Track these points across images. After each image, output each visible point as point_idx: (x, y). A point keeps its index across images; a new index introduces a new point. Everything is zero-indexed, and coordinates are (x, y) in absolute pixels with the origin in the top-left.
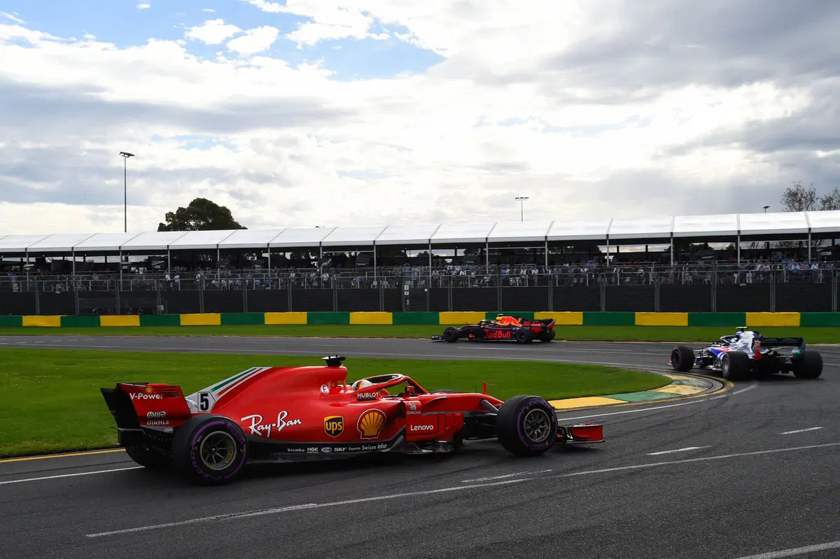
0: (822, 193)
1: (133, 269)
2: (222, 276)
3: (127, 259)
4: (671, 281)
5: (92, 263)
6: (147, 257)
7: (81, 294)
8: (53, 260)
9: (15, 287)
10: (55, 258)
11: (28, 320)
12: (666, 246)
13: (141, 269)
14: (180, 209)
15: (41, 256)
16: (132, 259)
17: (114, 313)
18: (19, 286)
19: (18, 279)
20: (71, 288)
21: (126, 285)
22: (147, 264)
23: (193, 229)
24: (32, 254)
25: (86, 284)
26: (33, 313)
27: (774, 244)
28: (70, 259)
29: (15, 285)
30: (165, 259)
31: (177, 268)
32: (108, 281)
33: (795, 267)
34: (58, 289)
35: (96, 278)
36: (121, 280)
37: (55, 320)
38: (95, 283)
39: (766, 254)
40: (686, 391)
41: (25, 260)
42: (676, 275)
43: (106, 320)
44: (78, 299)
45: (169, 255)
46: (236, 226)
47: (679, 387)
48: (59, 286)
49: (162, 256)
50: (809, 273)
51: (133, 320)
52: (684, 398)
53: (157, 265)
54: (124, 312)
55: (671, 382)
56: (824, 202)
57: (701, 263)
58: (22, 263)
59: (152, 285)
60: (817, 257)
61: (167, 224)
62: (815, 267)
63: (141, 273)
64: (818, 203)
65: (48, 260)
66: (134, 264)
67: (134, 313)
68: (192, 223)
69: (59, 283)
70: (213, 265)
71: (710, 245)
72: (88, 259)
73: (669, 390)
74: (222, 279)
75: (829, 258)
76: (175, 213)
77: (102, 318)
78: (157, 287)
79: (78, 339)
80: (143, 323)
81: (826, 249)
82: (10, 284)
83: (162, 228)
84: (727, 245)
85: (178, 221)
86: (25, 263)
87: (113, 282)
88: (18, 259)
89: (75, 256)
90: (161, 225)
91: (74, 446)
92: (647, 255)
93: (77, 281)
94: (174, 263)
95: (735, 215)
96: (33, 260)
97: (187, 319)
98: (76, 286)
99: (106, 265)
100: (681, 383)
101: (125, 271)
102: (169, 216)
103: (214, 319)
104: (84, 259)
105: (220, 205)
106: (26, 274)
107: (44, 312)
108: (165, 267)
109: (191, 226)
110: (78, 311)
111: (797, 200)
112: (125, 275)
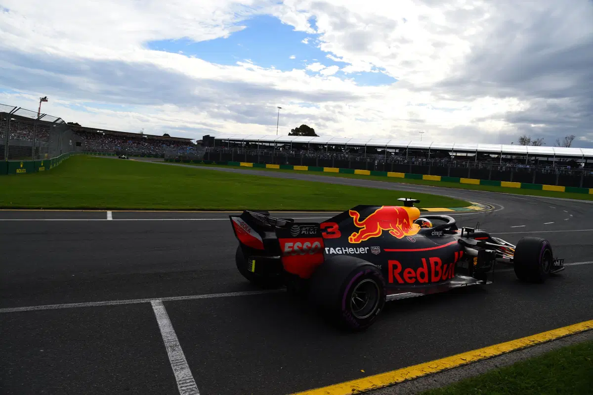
0: (533, 140)
2: (310, 153)
3: (277, 145)
4: (475, 167)
5: (265, 145)
6: (283, 144)
7: (260, 156)
9: (239, 152)
11: (242, 164)
12: (474, 154)
14: (297, 128)
15: (248, 142)
16: (279, 145)
17: (271, 163)
19: (240, 149)
20: (257, 154)
21: (276, 153)
22: (283, 147)
23: (300, 135)
24: (245, 141)
25: (262, 153)
26: (244, 162)
27: (514, 157)
28: (258, 143)
30: (290, 145)
31: (294, 149)
32: (269, 152)
33: (521, 166)
34: (253, 154)
35: (265, 151)
36: (274, 152)
37: (251, 165)
38: (265, 153)
39: (510, 160)
40: (477, 208)
42: (477, 165)
43: (268, 166)
44: (259, 158)
46: (316, 135)
47: (475, 207)
50: (526, 169)
51: (277, 167)
52: (476, 211)
53: (287, 147)
54: (274, 163)
55: (471, 205)
56: (534, 143)
57: (486, 162)
58: (241, 144)
59: (284, 155)
60: (529, 163)
61: (291, 133)
62: (528, 166)
63: (281, 150)
64: (531, 143)
65: (250, 143)
66: (280, 147)
67: (278, 164)
68: (300, 133)
69: (253, 152)
70: (306, 149)
71: (490, 155)
72: (263, 144)
73: (471, 208)
74: (310, 154)
75: (533, 164)
76: (295, 129)
78: (286, 155)
79: (258, 172)
80: (280, 168)
81: (532, 160)
82: (237, 151)
83: (290, 134)
84: (497, 156)
85: (295, 132)
87: (271, 153)
88: (240, 143)
90: (289, 133)
92: (466, 157)
93: (259, 152)
94: (293, 147)
95: (500, 145)
96: (245, 143)
97: (296, 168)
99: (270, 147)
100: (475, 205)
101: (276, 149)
102: (293, 130)
103: (306, 168)
105: (311, 127)
106: (242, 148)
107: (248, 161)
108: (290, 148)
110: (259, 162)
111: (524, 141)
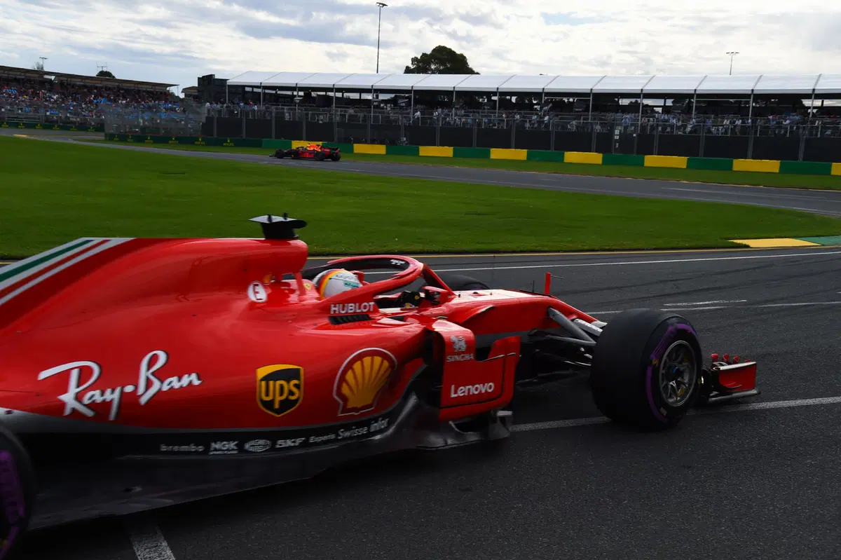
1: (382, 105)
2: (456, 115)
3: (377, 97)
5: (348, 99)
6: (393, 95)
7: (340, 124)
8: (318, 95)
9: (287, 116)
10: (319, 93)
11: (296, 144)
13: (388, 105)
14: (424, 55)
15: (308, 90)
16: (382, 97)
17: (366, 142)
18: (290, 115)
19: (289, 109)
20: (331, 119)
21: (376, 118)
22: (393, 102)
23: (433, 72)
24: (301, 89)
25: (343, 116)
26: (300, 139)
28: (331, 94)
29: (287, 114)
30: (409, 98)
31: (419, 106)
32: (361, 115)
34: (322, 119)
35: (351, 111)
36: (372, 114)
38: (351, 116)
41: (295, 93)
43: (358, 148)
44: (336, 129)
45: (412, 95)
46: (471, 72)
48: (321, 117)
49: (407, 95)
51: (380, 149)
53: (402, 102)
54: (373, 142)
58: (293, 96)
59: (396, 121)
61: (412, 67)
63: (389, 109)
65: (314, 94)
66: (383, 101)
67: (381, 143)
68: (433, 67)
69: (322, 114)
70: (449, 105)
72: (346, 95)
74: (457, 117)
76: (419, 58)
77: (356, 146)
78: (402, 121)
80: (388, 152)
82: (283, 113)
83: (408, 71)
85: (422, 65)
86: (295, 96)
87: (365, 116)
88: (289, 93)
89: (336, 92)
90: (407, 67)
91: (337, 251)
93: (336, 113)
94: (416, 102)
96: (301, 93)
97: (425, 151)
98: (335, 118)
99: (360, 101)
101: (377, 107)
102: (414, 60)
103: (447, 151)
104: (343, 95)
105: (458, 52)
106: (295, 106)
107: (309, 138)
108: (409, 104)
109: (432, 70)
110: (336, 139)
112: (376, 110)
